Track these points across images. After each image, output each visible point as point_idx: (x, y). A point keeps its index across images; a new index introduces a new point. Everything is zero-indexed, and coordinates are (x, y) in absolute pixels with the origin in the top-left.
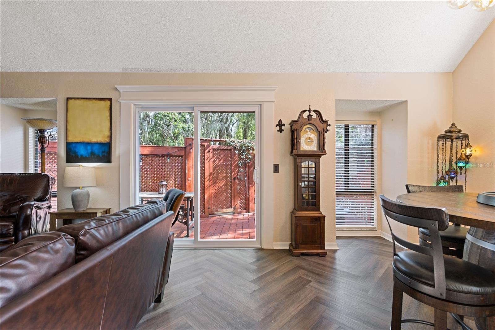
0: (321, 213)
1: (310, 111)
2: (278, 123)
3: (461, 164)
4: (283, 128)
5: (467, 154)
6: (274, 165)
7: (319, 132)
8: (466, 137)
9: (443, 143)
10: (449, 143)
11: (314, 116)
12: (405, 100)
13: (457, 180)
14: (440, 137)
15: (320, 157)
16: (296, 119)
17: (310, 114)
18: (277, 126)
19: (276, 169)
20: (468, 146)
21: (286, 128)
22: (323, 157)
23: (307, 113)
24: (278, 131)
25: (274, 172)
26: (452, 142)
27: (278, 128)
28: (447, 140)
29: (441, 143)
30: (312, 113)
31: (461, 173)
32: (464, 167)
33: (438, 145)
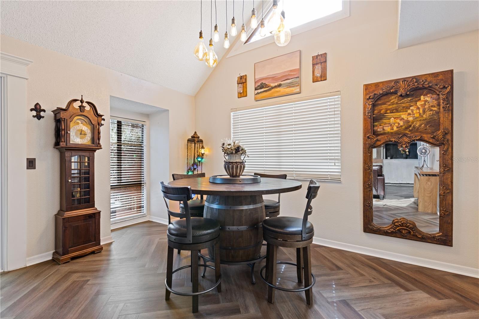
0: (96, 209)
1: (82, 101)
2: (33, 107)
3: (199, 159)
4: (42, 114)
5: (202, 153)
6: (27, 159)
7: (94, 125)
8: (201, 141)
9: (190, 145)
10: (193, 145)
11: (88, 108)
12: (167, 109)
13: (197, 170)
14: (189, 140)
15: (95, 151)
16: (64, 107)
17: (82, 105)
18: (32, 110)
19: (31, 164)
20: (203, 147)
21: (48, 115)
22: (97, 151)
23: (78, 104)
24: (34, 116)
25: (27, 168)
26: (195, 144)
27: (34, 113)
28: (193, 143)
29: (189, 144)
30: (85, 104)
31: (199, 165)
32: (201, 161)
33: (188, 145)
